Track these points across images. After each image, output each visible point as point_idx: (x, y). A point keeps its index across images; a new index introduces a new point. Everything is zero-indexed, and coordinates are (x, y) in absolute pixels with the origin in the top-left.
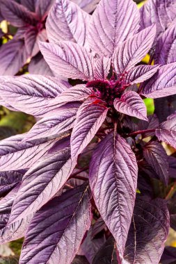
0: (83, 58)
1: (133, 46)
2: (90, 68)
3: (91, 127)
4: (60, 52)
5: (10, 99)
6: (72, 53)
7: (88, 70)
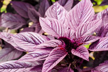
0: (60, 28)
1: (88, 27)
2: (63, 33)
3: (56, 60)
4: (49, 23)
5: (18, 42)
6: (55, 24)
7: (62, 34)
